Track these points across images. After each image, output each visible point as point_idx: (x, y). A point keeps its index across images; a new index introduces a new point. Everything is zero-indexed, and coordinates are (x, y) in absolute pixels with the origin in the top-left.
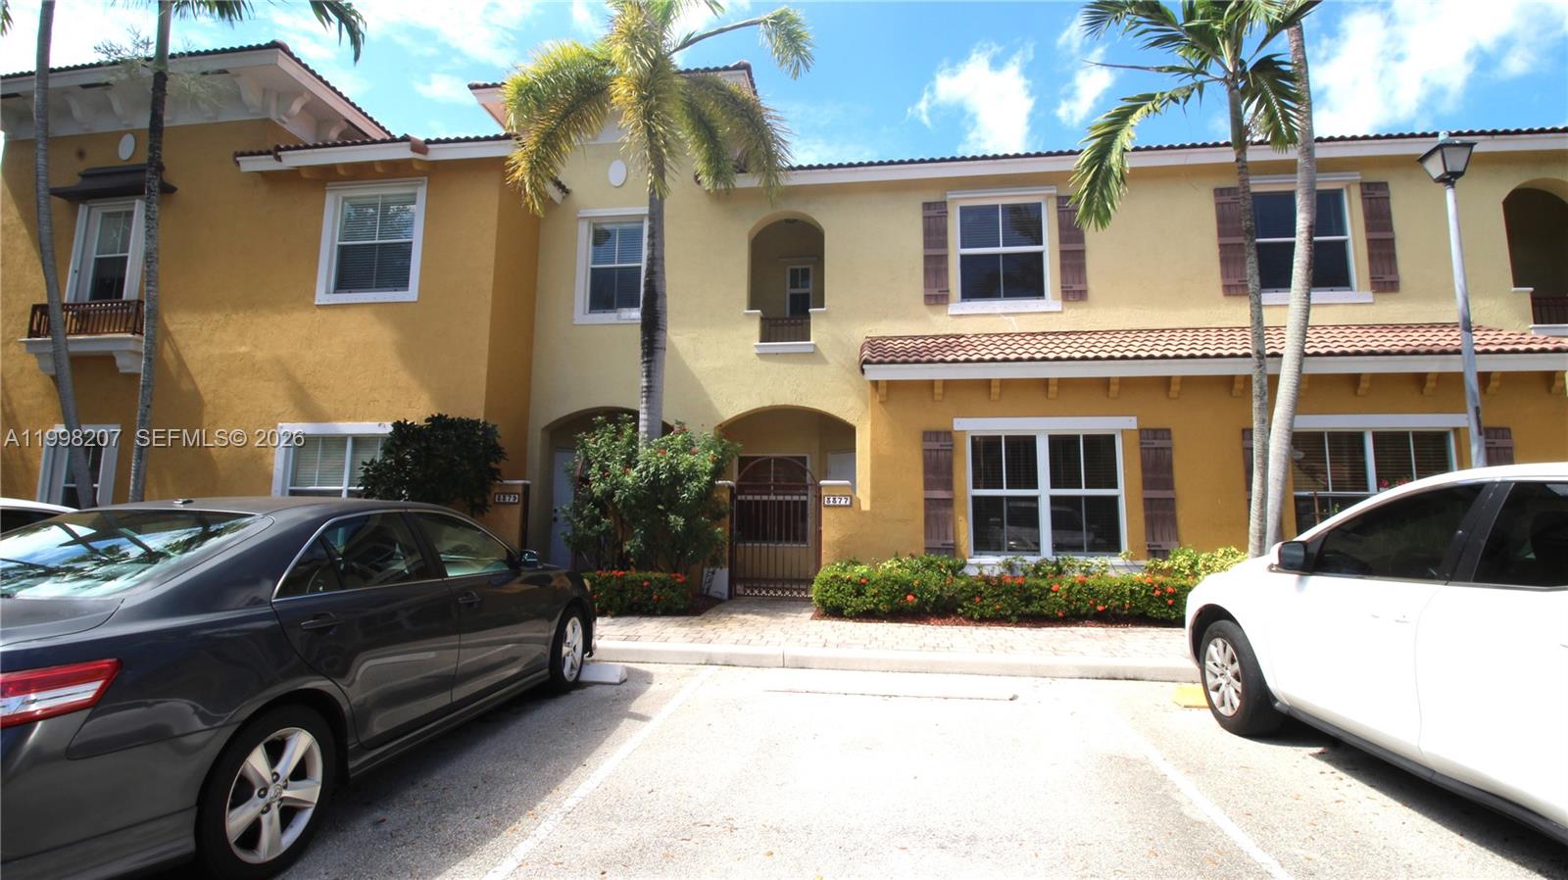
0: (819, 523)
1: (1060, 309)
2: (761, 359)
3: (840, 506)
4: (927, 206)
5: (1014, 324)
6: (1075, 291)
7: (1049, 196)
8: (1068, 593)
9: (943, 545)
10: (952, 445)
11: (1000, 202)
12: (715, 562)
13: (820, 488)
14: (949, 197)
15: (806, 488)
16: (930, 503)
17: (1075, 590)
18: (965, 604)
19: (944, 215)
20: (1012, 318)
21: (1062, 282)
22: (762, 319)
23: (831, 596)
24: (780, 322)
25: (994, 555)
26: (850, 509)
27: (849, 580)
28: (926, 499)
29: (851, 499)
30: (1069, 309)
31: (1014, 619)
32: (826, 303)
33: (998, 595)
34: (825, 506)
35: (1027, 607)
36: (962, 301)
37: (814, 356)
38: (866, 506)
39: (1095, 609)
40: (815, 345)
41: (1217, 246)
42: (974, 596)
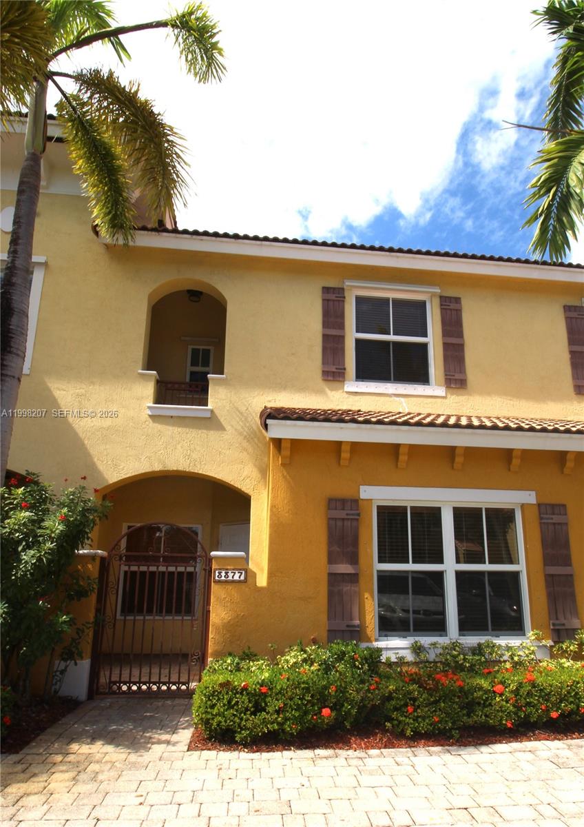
0: (207, 602)
1: (444, 394)
2: (154, 422)
3: (233, 582)
4: (326, 290)
5: (404, 405)
6: (456, 379)
7: (433, 295)
8: (516, 696)
9: (348, 626)
10: (359, 515)
11: (391, 295)
12: (70, 654)
13: (210, 560)
14: (347, 284)
15: (195, 559)
16: (334, 579)
17: (523, 691)
18: (394, 715)
19: (341, 300)
20: (402, 399)
21: (445, 371)
22: (158, 382)
23: (218, 714)
24: (176, 386)
25: (400, 636)
26: (243, 586)
27: (245, 688)
28: (330, 575)
29: (246, 572)
30: (452, 394)
31: (455, 733)
32: (225, 371)
33: (436, 702)
34: (215, 582)
35: (468, 715)
36: (356, 381)
37: (211, 422)
38: (262, 581)
39: (548, 715)
40: (212, 411)
41: (568, 353)
42: (406, 705)
